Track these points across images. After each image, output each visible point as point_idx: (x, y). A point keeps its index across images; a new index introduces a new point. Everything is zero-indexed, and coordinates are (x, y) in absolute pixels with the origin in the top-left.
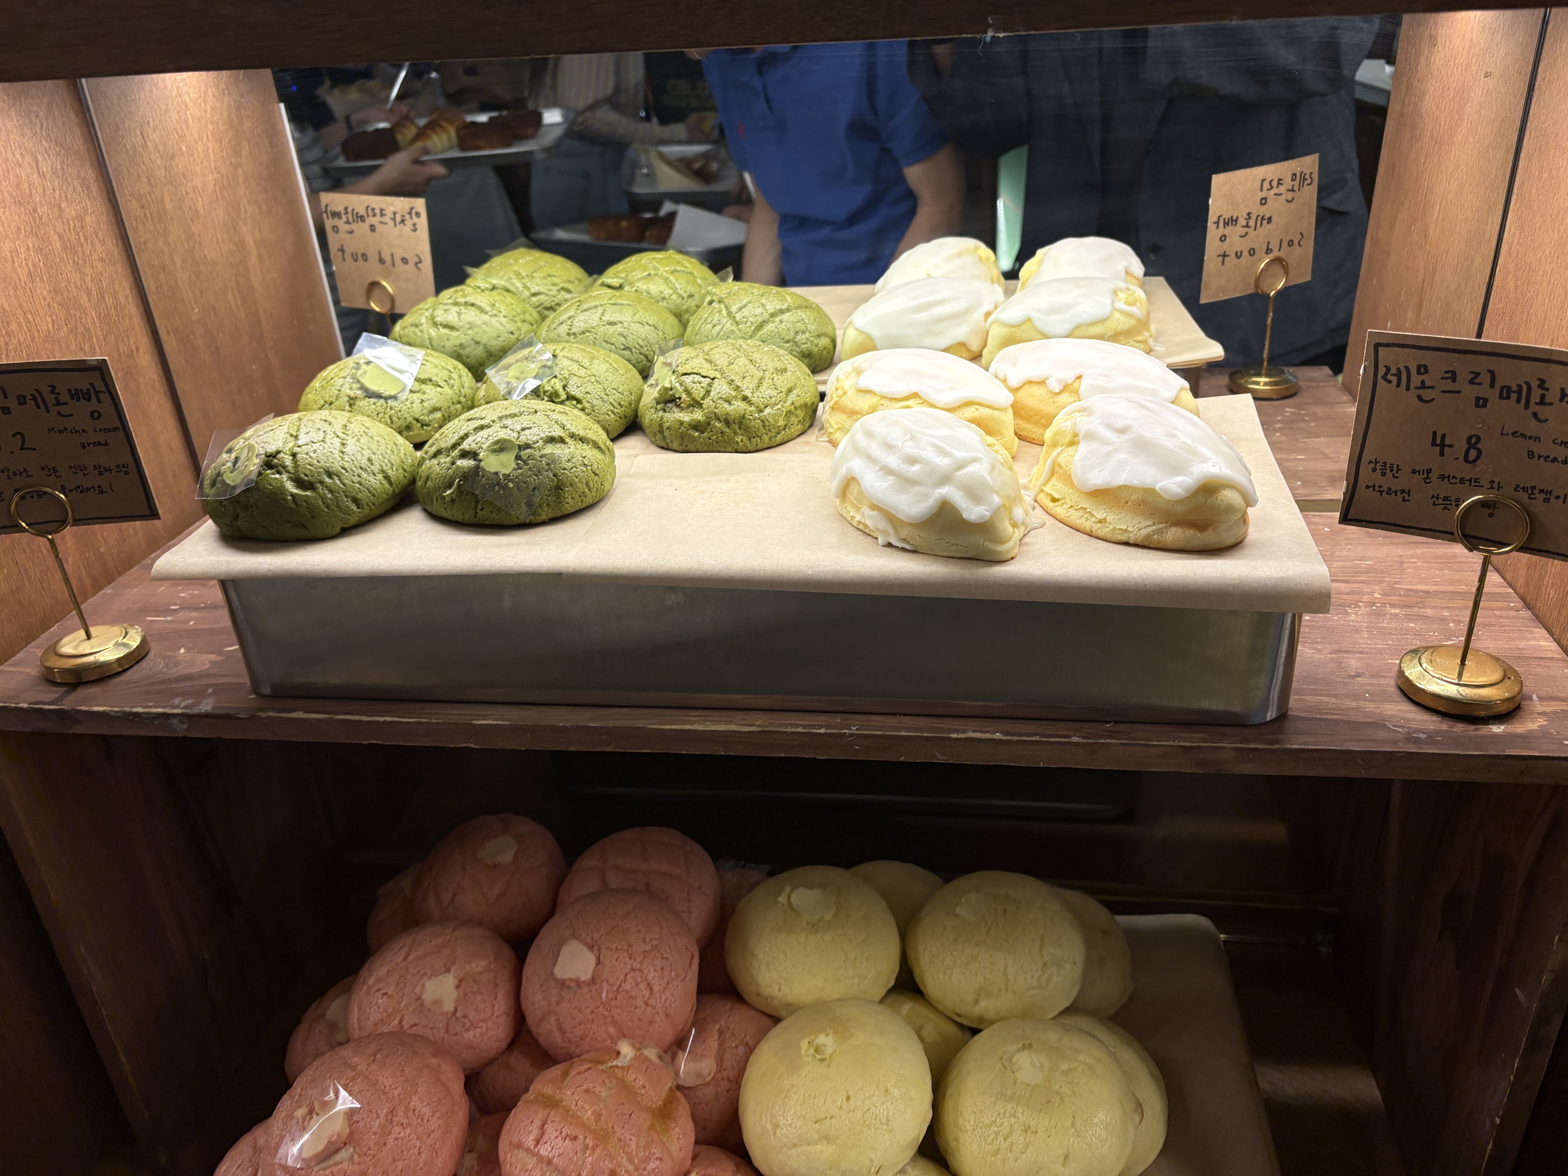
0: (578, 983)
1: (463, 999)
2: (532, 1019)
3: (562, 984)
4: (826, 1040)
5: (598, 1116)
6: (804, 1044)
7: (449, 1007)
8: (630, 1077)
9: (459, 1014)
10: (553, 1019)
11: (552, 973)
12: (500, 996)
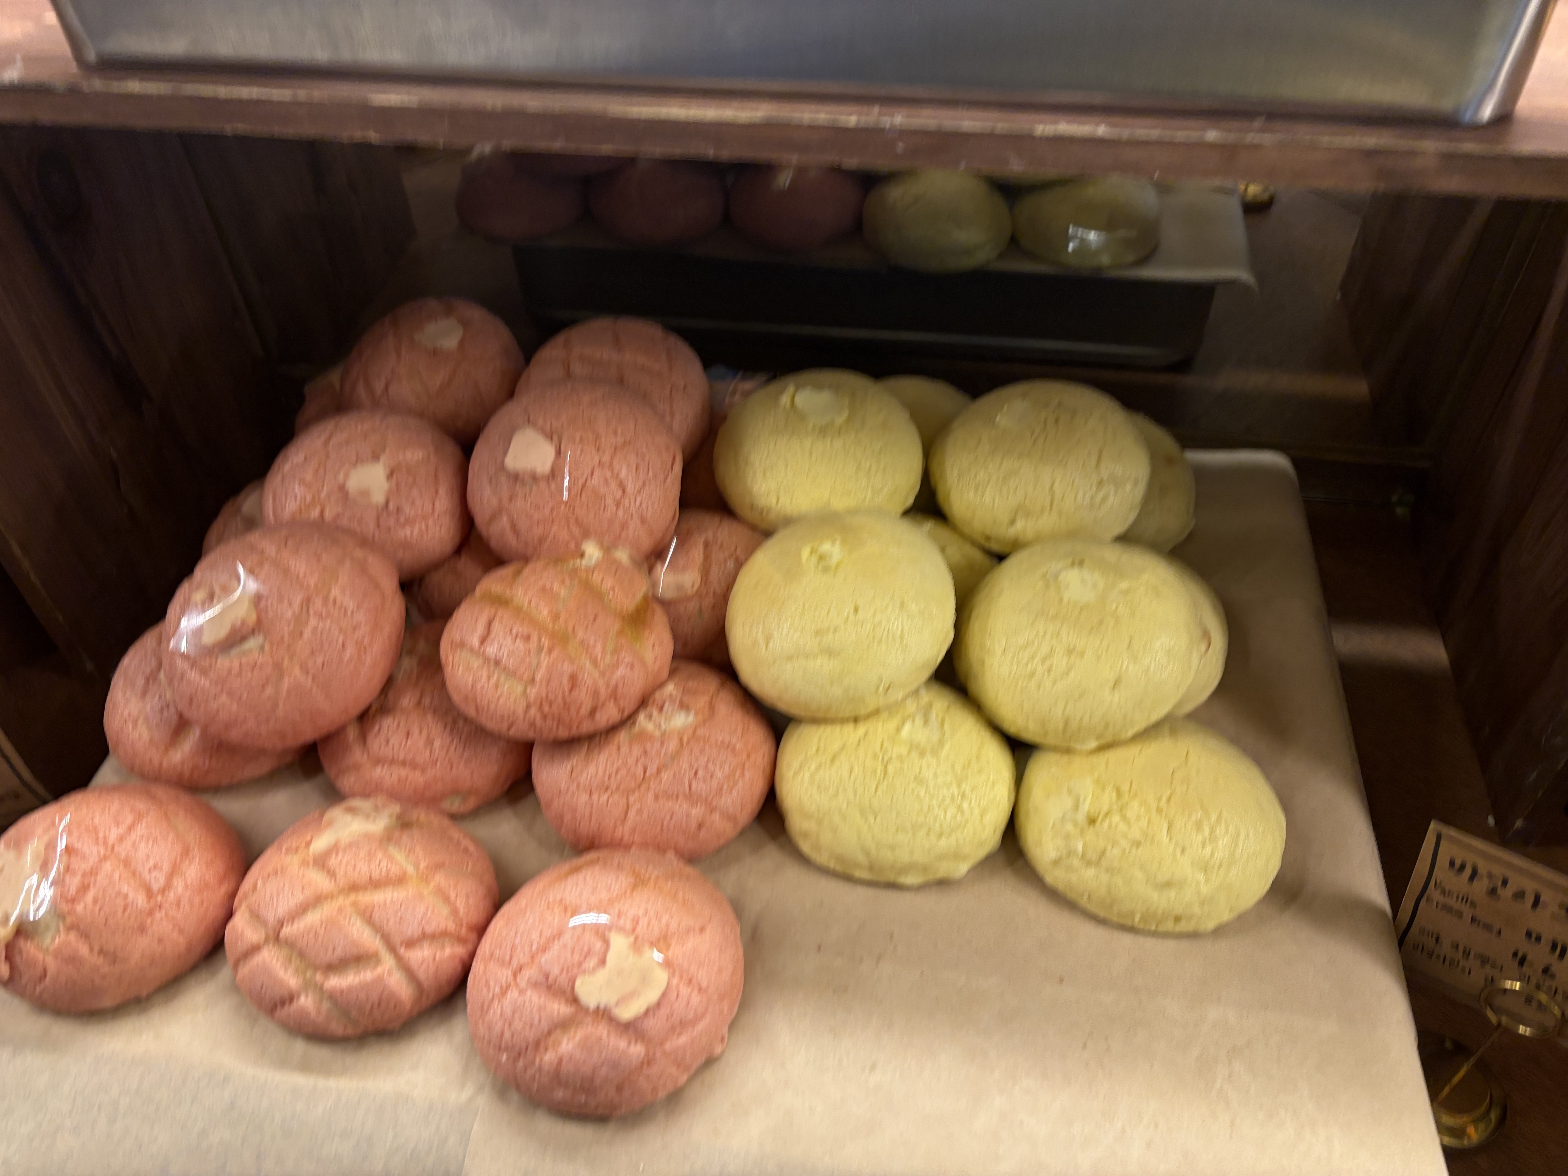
0: (534, 478)
1: (395, 491)
2: (481, 516)
3: (516, 478)
4: (833, 549)
5: (556, 617)
6: (805, 553)
7: (378, 498)
8: (596, 578)
9: (391, 506)
10: (505, 519)
11: (502, 467)
12: (442, 491)
